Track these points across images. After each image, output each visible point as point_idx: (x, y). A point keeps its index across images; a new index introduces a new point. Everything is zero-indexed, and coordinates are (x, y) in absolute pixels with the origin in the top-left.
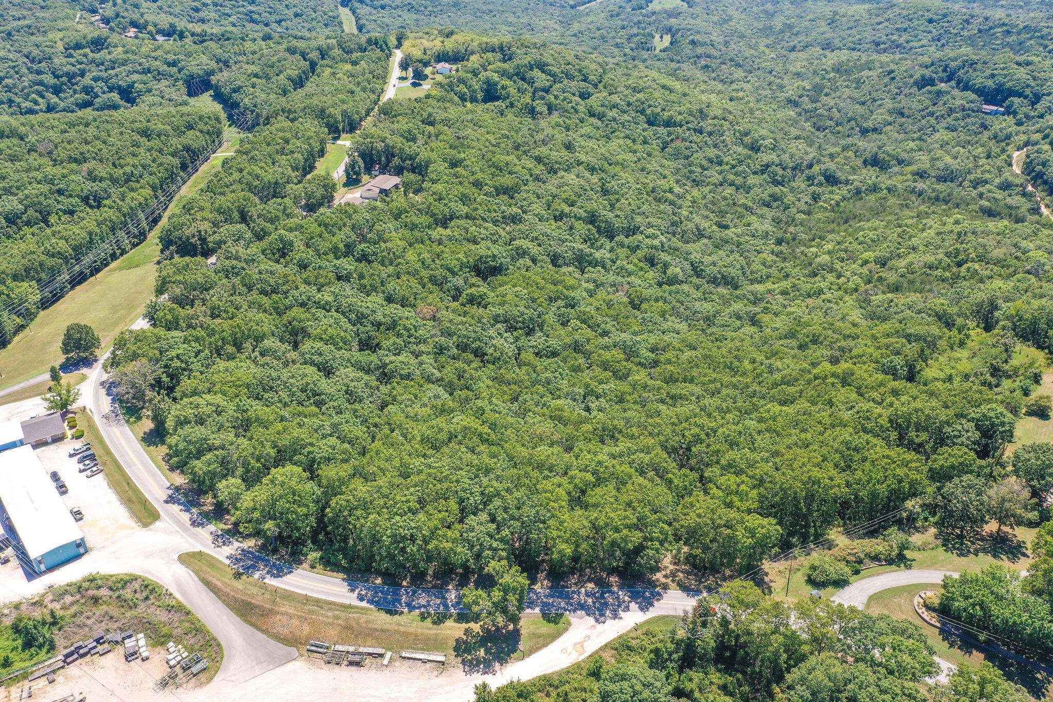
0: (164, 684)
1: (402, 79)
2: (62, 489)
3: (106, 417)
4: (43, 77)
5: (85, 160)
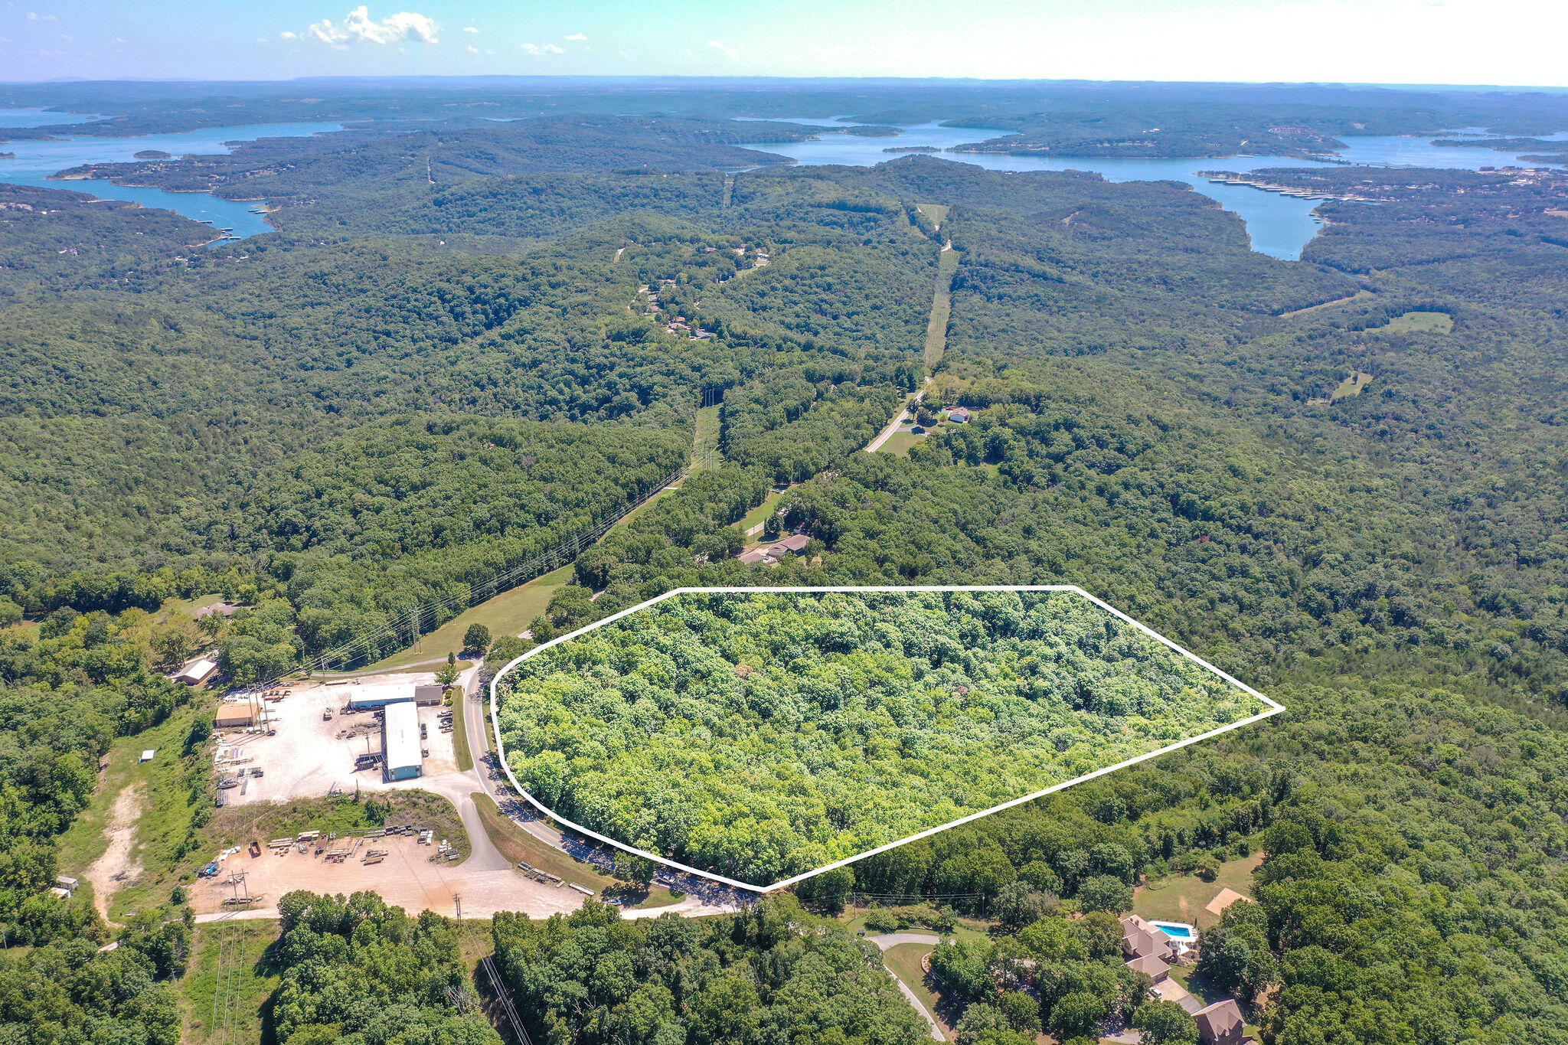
0: (432, 860)
1: (907, 422)
2: (424, 736)
3: (471, 696)
4: (575, 366)
5: (552, 480)
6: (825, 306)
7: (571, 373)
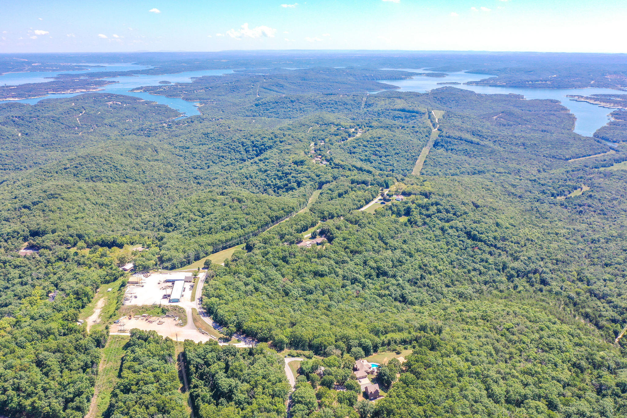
0: (176, 325)
1: (380, 200)
2: (184, 291)
3: (202, 280)
5: (249, 214)
6: (377, 152)
7: (277, 175)
